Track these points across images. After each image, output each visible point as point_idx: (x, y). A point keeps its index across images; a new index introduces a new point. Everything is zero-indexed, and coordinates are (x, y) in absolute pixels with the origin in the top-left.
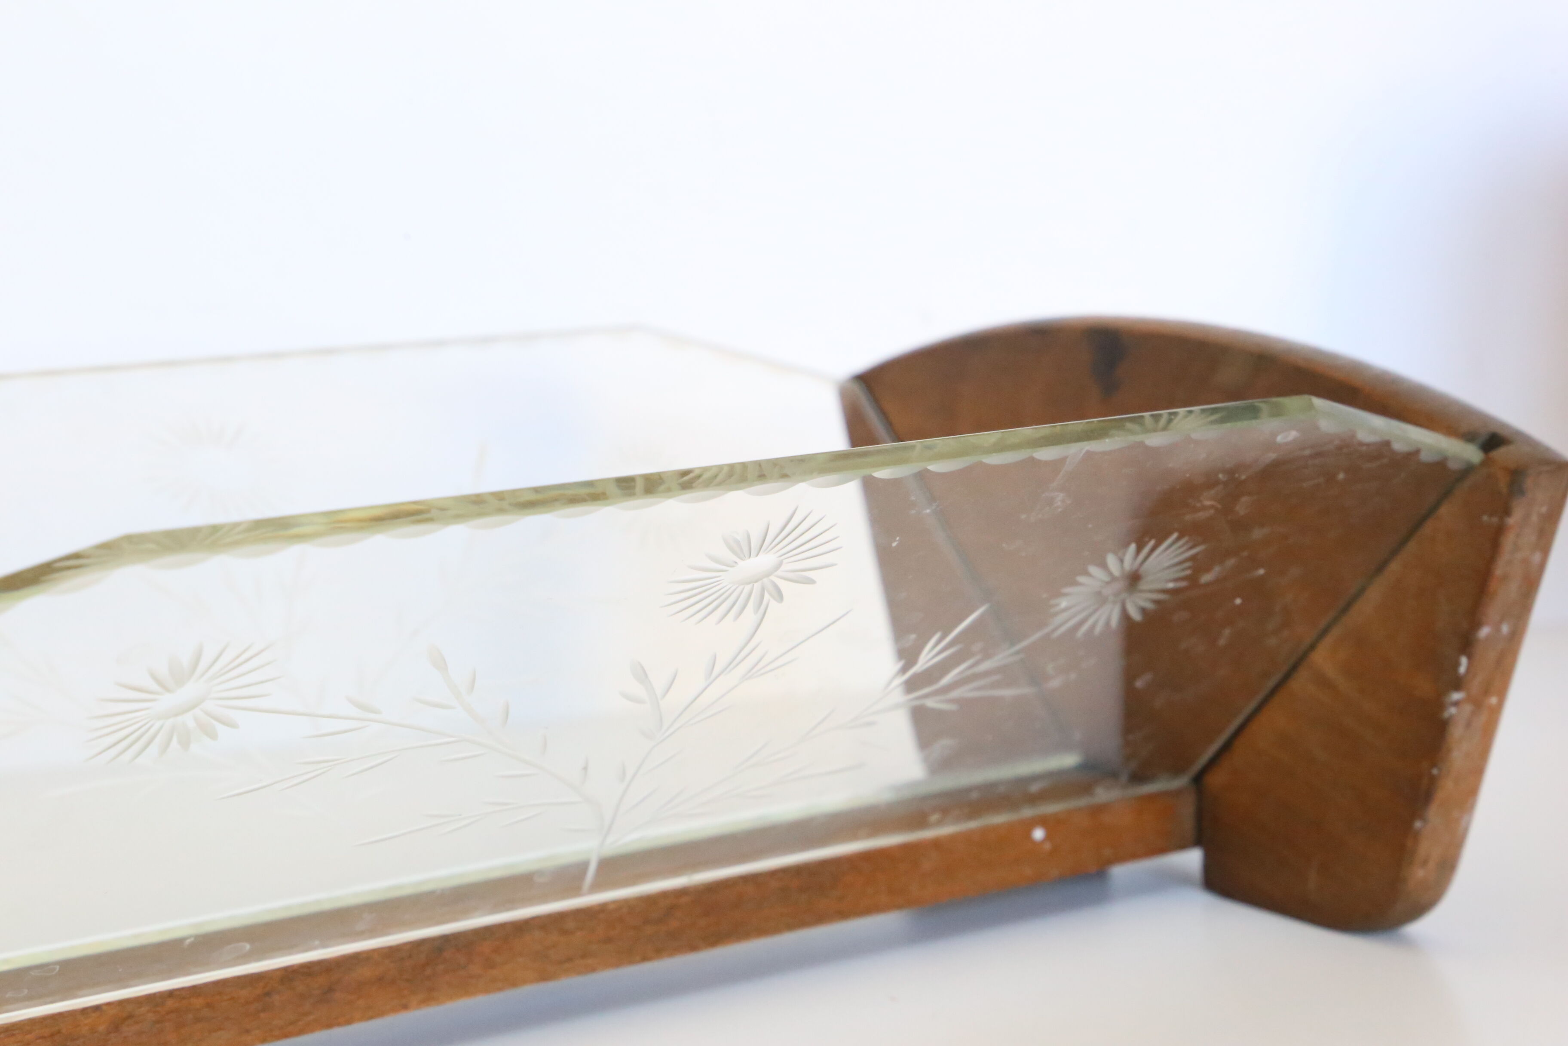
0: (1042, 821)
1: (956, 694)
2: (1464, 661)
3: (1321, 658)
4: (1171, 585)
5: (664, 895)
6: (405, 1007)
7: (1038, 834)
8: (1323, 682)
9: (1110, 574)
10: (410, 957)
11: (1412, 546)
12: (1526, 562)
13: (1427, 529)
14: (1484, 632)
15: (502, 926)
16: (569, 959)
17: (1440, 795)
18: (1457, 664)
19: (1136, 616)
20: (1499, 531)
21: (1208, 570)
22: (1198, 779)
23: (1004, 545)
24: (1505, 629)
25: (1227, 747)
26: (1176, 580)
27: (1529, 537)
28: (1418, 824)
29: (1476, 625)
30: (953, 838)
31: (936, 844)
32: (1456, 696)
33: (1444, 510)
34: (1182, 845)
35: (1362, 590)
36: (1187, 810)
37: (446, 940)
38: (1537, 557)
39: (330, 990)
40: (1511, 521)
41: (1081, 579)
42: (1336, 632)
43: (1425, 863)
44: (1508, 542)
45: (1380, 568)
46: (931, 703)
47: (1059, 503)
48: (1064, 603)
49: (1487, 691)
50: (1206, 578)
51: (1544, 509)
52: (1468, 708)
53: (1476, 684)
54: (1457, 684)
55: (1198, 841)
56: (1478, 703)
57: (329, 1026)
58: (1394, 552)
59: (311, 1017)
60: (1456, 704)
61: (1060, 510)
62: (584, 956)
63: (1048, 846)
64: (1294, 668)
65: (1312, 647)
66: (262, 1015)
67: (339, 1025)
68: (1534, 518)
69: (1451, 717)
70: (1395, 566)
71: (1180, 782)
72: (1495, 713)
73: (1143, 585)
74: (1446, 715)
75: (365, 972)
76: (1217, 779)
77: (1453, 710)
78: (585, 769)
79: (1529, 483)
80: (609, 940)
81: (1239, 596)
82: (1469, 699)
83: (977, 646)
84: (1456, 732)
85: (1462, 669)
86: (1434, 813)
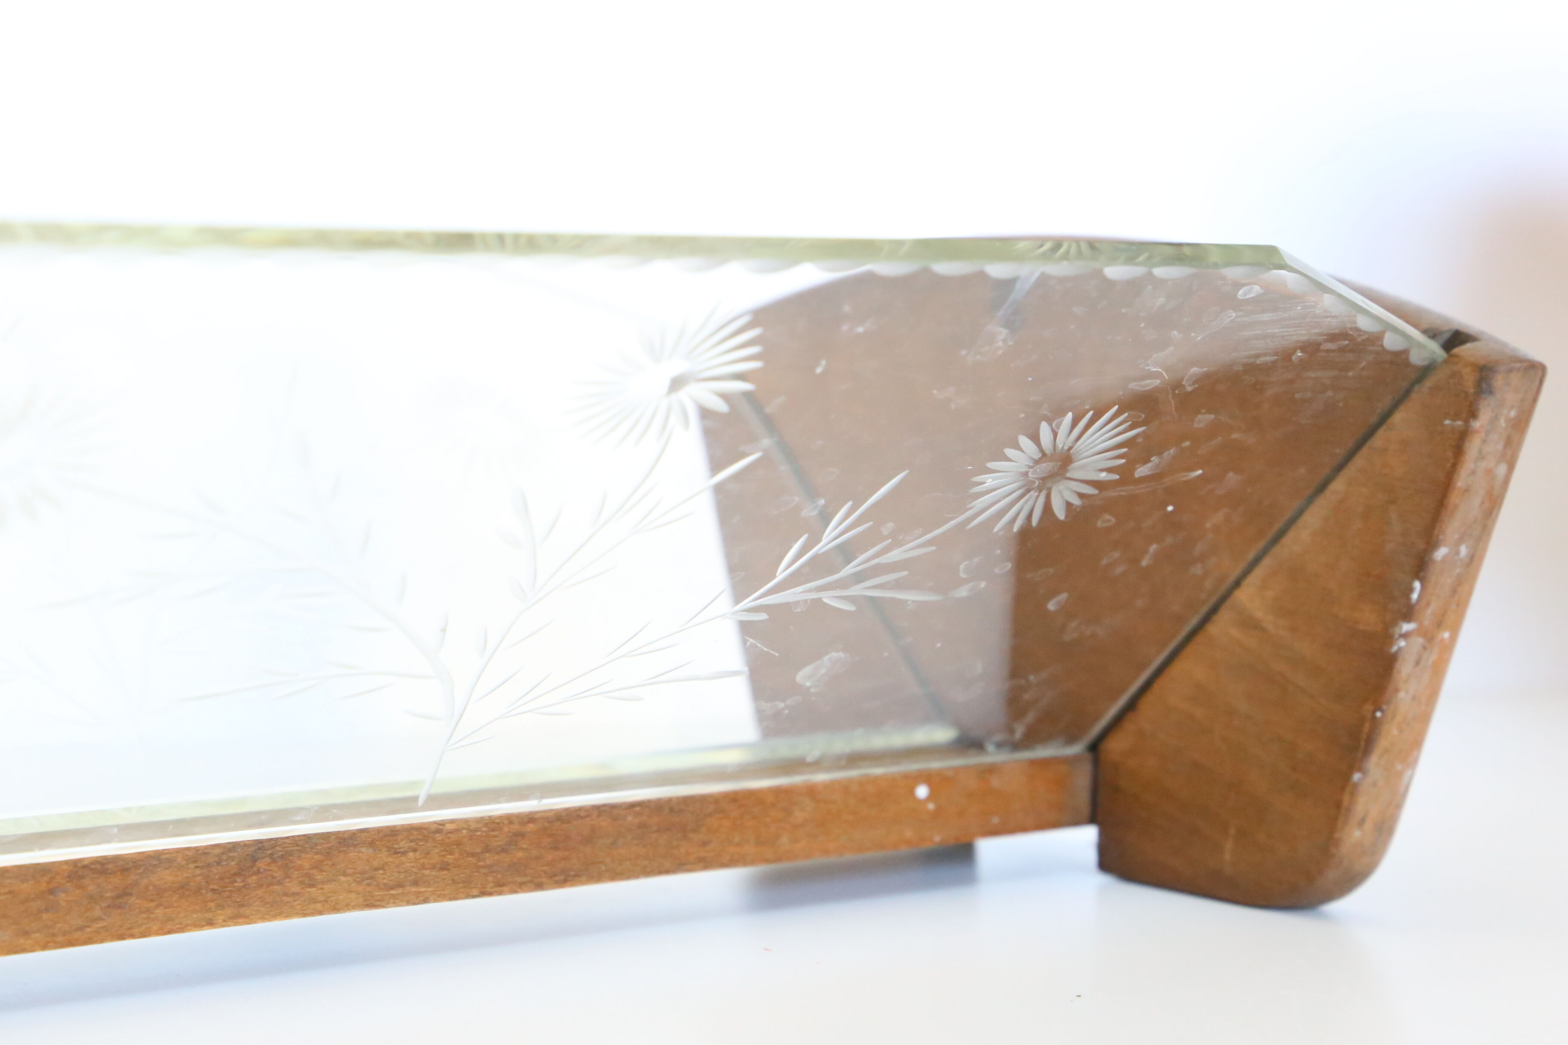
0: (926, 777)
1: (856, 590)
2: (1417, 585)
3: (1244, 596)
4: (1103, 476)
5: (510, 819)
6: (210, 923)
7: (922, 792)
8: (1249, 624)
9: (1041, 450)
10: (219, 863)
11: (1359, 461)
12: (1489, 472)
13: (1378, 440)
14: (1441, 553)
15: (325, 836)
16: (400, 885)
17: (1382, 743)
18: (1411, 590)
19: (1060, 513)
20: (1462, 436)
21: (1146, 461)
22: (1094, 748)
23: (935, 392)
24: (1464, 550)
25: (1132, 706)
26: (1109, 470)
27: (1495, 445)
28: (1357, 776)
29: (1432, 544)
30: (829, 786)
31: (811, 791)
32: (1406, 627)
33: (1398, 417)
34: (1075, 822)
35: (1300, 513)
36: (1082, 780)
37: (260, 845)
38: (1502, 470)
39: (125, 893)
40: (1476, 424)
41: (1010, 452)
42: (1267, 562)
43: (1361, 822)
44: (1473, 447)
45: (1322, 488)
46: (828, 598)
47: (1000, 344)
48: (990, 481)
49: (1439, 624)
50: (1142, 471)
51: (1513, 414)
52: (1420, 640)
53: (1428, 615)
54: (1408, 613)
55: (1092, 819)
56: (1429, 638)
57: (122, 937)
58: (1340, 468)
59: (101, 924)
60: (1405, 636)
61: (1000, 352)
62: (416, 883)
63: (931, 806)
64: (1214, 610)
65: (1237, 584)
66: (45, 916)
67: (133, 936)
68: (1502, 423)
69: (1400, 649)
70: (1338, 485)
71: (1076, 749)
72: (1448, 648)
73: (1074, 472)
74: (1395, 648)
75: (166, 877)
76: (1116, 745)
77: (1402, 643)
78: (444, 630)
79: (1498, 381)
80: (444, 867)
81: (1172, 504)
82: (1420, 632)
83: (888, 527)
84: (1404, 669)
85: (1415, 596)
86: (1373, 761)
